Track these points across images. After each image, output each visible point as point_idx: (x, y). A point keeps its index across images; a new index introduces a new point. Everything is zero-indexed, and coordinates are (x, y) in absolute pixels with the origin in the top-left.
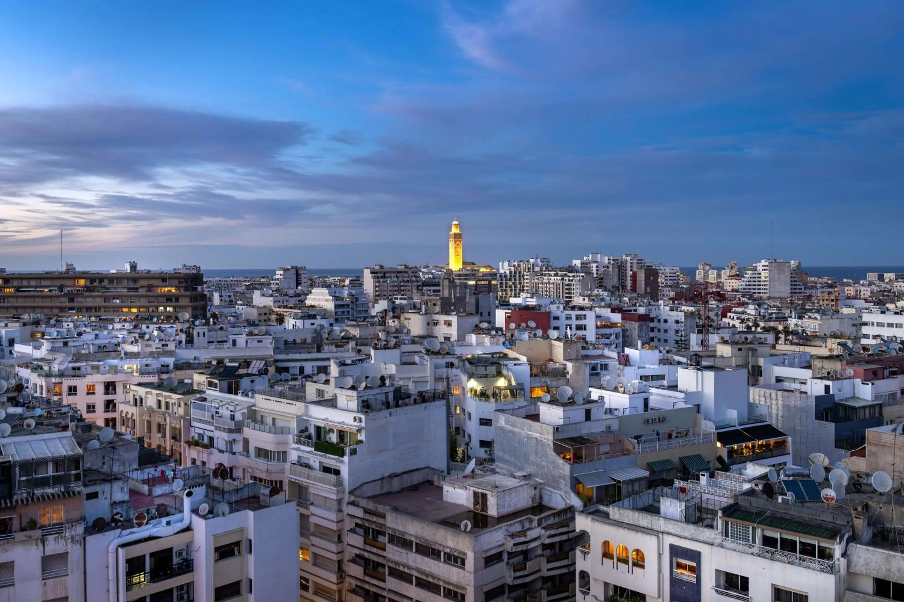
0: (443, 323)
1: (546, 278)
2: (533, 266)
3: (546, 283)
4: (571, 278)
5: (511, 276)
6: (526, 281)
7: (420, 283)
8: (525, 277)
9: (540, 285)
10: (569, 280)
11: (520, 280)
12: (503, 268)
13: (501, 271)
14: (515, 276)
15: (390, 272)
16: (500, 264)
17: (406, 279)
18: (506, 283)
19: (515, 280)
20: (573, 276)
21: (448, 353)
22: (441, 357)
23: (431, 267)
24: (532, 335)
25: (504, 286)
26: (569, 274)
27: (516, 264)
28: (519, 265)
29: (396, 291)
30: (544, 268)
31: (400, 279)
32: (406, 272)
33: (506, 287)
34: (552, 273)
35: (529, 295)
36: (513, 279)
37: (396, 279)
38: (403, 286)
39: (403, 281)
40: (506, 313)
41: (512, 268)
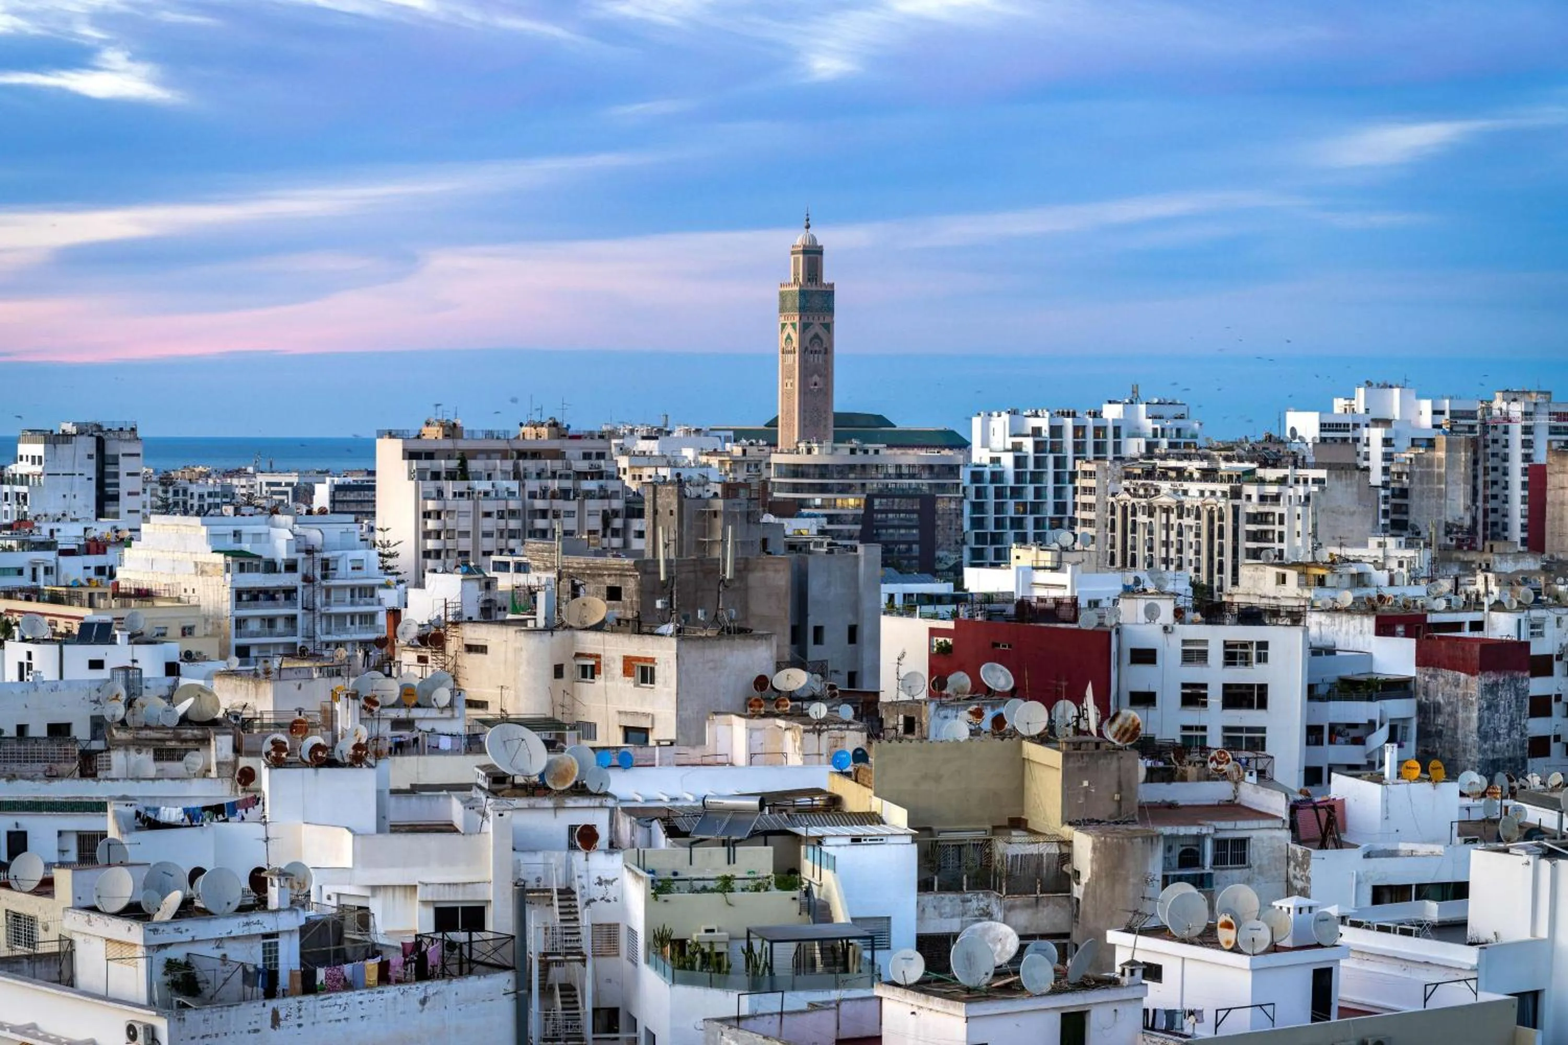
0: (618, 667)
1: (1165, 486)
2: (1117, 431)
3: (1167, 510)
4: (1273, 490)
5: (1019, 477)
6: (1081, 499)
7: (617, 504)
8: (1080, 482)
9: (1142, 518)
10: (1263, 498)
11: (1058, 492)
12: (985, 444)
13: (980, 455)
14: (1037, 477)
15: (488, 454)
16: (977, 422)
17: (555, 485)
18: (999, 508)
19: (1038, 493)
20: (1282, 481)
21: (580, 790)
22: (548, 803)
23: (678, 433)
24: (986, 723)
25: (991, 516)
26: (1261, 472)
27: (1043, 423)
28: (1056, 431)
29: (513, 534)
30: (1164, 443)
31: (533, 485)
32: (557, 455)
33: (999, 523)
34: (1193, 466)
35: (1046, 558)
36: (1030, 488)
37: (514, 485)
38: (544, 514)
39: (544, 494)
40: (933, 632)
41: (1028, 445)
